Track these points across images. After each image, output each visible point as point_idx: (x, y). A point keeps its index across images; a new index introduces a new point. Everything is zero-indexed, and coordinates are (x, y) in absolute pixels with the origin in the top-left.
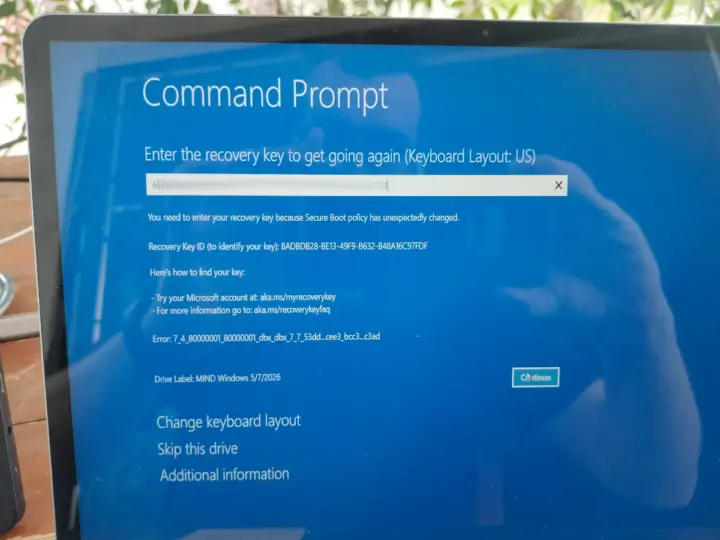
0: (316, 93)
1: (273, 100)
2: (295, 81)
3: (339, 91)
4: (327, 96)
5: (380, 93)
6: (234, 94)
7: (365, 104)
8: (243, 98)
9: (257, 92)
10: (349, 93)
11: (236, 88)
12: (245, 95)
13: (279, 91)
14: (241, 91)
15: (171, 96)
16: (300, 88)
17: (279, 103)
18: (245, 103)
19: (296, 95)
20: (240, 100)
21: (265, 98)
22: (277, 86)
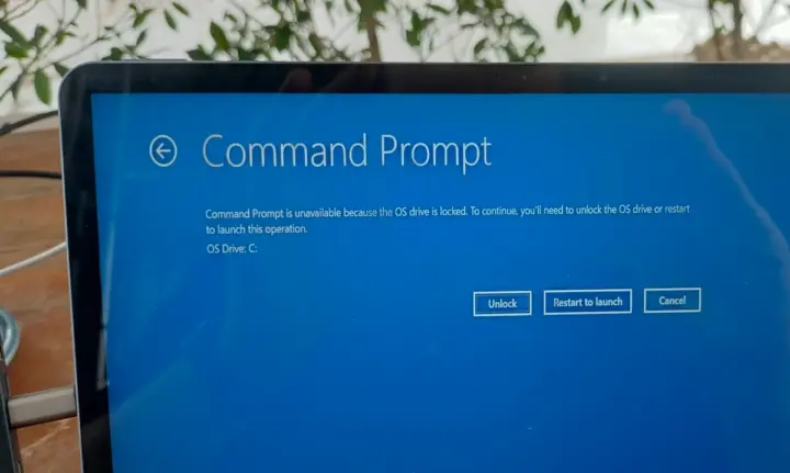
0: (408, 150)
1: (358, 158)
2: (383, 136)
3: (435, 147)
4: (421, 153)
5: (482, 149)
6: (311, 152)
7: (465, 161)
8: (322, 155)
9: (338, 149)
10: (446, 148)
11: (314, 146)
12: (324, 153)
13: (364, 148)
14: (320, 149)
15: (236, 155)
16: (389, 144)
17: (364, 162)
18: (324, 162)
19: (384, 152)
20: (318, 160)
21: (348, 157)
22: (361, 142)
